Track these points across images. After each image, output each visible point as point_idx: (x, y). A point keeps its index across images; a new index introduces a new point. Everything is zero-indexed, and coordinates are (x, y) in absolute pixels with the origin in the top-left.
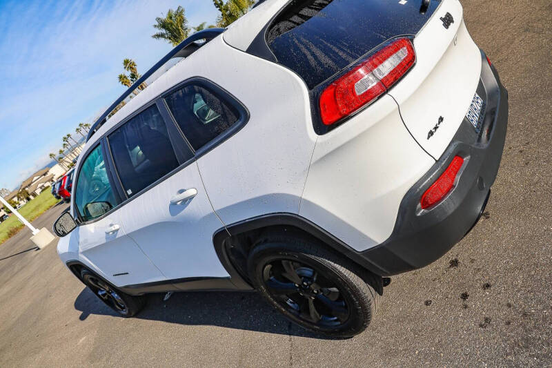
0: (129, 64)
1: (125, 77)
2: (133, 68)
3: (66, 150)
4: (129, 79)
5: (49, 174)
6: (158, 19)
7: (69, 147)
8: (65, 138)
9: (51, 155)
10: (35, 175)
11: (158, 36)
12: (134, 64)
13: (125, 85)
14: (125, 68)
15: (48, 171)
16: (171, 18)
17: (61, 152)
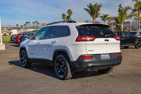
0: (70, 12)
1: (65, 15)
2: (70, 14)
3: (24, 26)
4: (66, 17)
5: (11, 31)
6: (90, 4)
7: (26, 26)
8: (27, 22)
9: (17, 25)
10: (6, 28)
11: (86, 9)
12: (72, 13)
13: (63, 18)
14: (67, 12)
15: (12, 30)
16: (95, 6)
17: (22, 26)
